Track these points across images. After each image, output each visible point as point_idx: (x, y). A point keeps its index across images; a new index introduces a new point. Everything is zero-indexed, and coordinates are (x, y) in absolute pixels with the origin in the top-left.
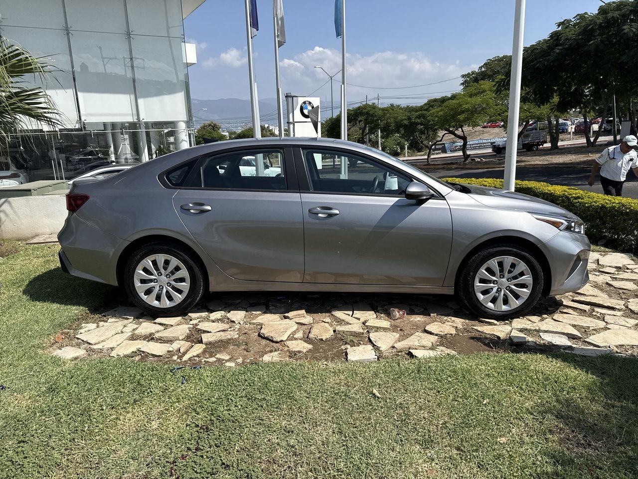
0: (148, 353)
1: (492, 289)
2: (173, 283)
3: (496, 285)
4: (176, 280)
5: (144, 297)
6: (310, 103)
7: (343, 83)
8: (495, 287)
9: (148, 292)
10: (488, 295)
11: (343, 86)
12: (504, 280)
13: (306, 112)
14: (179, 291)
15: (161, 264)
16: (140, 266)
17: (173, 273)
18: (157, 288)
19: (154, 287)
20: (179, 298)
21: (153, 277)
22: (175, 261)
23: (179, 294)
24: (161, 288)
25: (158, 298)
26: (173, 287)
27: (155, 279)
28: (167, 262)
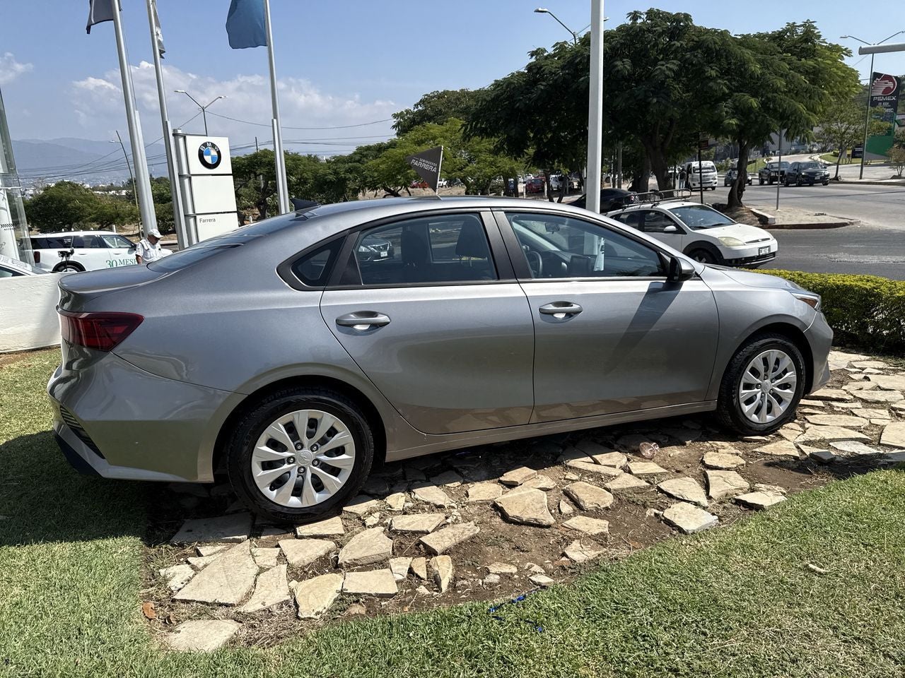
0: (370, 595)
1: (756, 395)
2: (324, 458)
3: (759, 390)
4: (328, 454)
5: (272, 495)
6: (213, 146)
7: (275, 117)
8: (759, 392)
9: (278, 484)
10: (754, 404)
11: (275, 120)
12: (768, 381)
13: (208, 159)
14: (335, 471)
15: (302, 428)
16: (263, 438)
17: (323, 441)
18: (294, 473)
19: (289, 472)
20: (335, 484)
21: (287, 454)
22: (328, 420)
23: (336, 476)
24: (302, 472)
25: (298, 491)
26: (325, 466)
27: (291, 457)
28: (313, 424)
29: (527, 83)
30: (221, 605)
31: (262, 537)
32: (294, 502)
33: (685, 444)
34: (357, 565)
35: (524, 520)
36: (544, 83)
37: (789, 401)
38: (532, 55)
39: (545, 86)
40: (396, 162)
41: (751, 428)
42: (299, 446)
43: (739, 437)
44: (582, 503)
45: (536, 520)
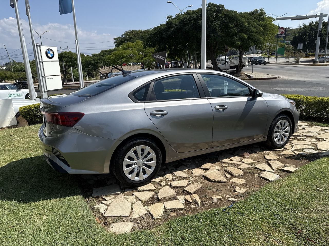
0: (176, 209)
1: (278, 135)
4: (148, 161)
5: (129, 176)
6: (51, 50)
7: (77, 39)
8: (279, 134)
9: (131, 172)
10: (277, 138)
11: (76, 41)
12: (281, 130)
13: (49, 55)
14: (150, 167)
15: (139, 152)
16: (127, 156)
17: (146, 157)
18: (136, 168)
19: (135, 168)
20: (150, 171)
21: (134, 162)
22: (148, 149)
23: (150, 169)
24: (139, 168)
25: (138, 175)
26: (146, 165)
27: (136, 163)
28: (143, 150)
29: (166, 28)
30: (123, 217)
31: (126, 192)
32: (137, 179)
33: (257, 153)
34: (165, 199)
35: (217, 180)
36: (173, 28)
37: (288, 136)
38: (167, 18)
39: (173, 29)
40: (117, 56)
41: (277, 146)
42: (138, 159)
43: (273, 149)
44: (233, 174)
45: (220, 180)
